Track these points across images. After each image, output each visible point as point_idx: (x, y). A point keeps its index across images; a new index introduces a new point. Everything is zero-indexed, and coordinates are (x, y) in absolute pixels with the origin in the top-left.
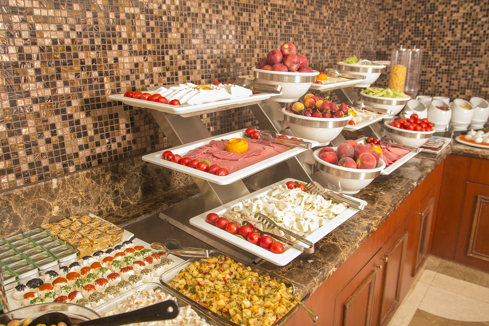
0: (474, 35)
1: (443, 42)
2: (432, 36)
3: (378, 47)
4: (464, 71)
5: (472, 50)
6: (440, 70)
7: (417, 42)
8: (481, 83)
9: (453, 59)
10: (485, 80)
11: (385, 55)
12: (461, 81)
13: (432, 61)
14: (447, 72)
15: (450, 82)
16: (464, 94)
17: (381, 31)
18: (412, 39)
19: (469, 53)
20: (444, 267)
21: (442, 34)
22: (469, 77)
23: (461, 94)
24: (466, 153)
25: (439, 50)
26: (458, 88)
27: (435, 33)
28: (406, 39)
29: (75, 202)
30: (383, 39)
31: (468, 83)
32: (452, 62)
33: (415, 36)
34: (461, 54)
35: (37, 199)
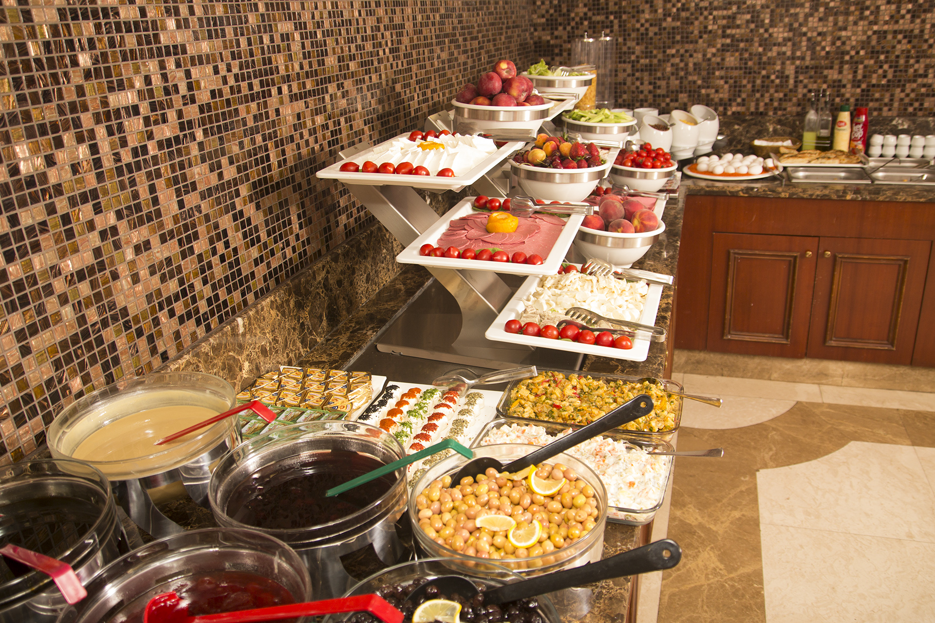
0: (683, 10)
1: (638, 21)
2: (620, 12)
3: (536, 34)
4: (672, 65)
5: (682, 33)
6: (639, 66)
7: (598, 22)
8: (699, 82)
9: (655, 48)
10: (703, 79)
11: (548, 46)
12: (671, 82)
13: (625, 53)
14: (650, 68)
15: (655, 83)
16: (677, 101)
17: (539, 7)
18: (590, 18)
19: (678, 38)
20: (693, 363)
21: (636, 10)
22: (682, 74)
23: (672, 101)
24: (709, 192)
25: (634, 35)
26: (668, 92)
27: (625, 7)
28: (581, 19)
29: (264, 352)
30: (543, 20)
31: (681, 83)
32: (655, 52)
33: (594, 14)
34: (666, 40)
35: (226, 355)
